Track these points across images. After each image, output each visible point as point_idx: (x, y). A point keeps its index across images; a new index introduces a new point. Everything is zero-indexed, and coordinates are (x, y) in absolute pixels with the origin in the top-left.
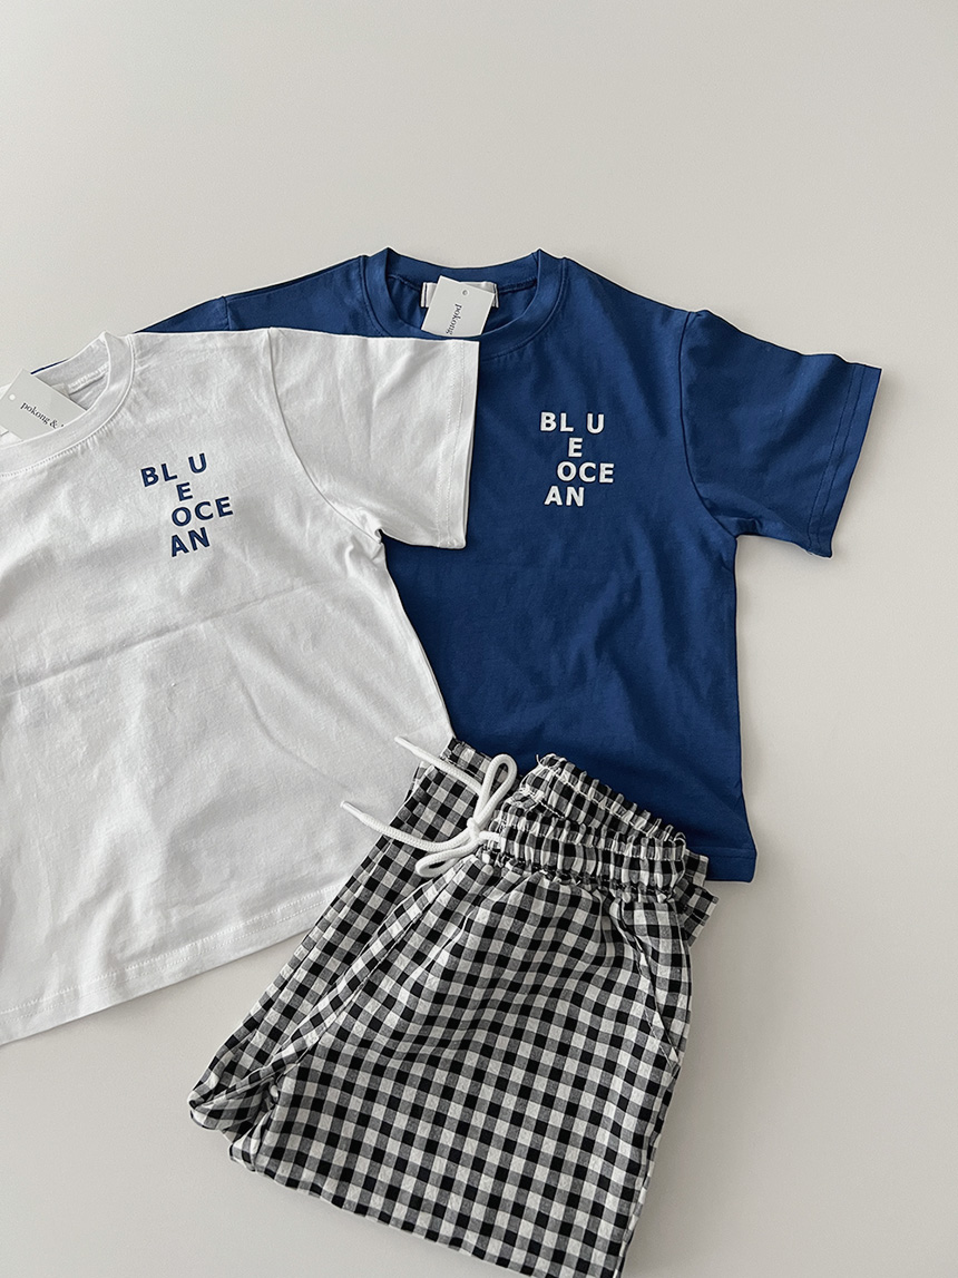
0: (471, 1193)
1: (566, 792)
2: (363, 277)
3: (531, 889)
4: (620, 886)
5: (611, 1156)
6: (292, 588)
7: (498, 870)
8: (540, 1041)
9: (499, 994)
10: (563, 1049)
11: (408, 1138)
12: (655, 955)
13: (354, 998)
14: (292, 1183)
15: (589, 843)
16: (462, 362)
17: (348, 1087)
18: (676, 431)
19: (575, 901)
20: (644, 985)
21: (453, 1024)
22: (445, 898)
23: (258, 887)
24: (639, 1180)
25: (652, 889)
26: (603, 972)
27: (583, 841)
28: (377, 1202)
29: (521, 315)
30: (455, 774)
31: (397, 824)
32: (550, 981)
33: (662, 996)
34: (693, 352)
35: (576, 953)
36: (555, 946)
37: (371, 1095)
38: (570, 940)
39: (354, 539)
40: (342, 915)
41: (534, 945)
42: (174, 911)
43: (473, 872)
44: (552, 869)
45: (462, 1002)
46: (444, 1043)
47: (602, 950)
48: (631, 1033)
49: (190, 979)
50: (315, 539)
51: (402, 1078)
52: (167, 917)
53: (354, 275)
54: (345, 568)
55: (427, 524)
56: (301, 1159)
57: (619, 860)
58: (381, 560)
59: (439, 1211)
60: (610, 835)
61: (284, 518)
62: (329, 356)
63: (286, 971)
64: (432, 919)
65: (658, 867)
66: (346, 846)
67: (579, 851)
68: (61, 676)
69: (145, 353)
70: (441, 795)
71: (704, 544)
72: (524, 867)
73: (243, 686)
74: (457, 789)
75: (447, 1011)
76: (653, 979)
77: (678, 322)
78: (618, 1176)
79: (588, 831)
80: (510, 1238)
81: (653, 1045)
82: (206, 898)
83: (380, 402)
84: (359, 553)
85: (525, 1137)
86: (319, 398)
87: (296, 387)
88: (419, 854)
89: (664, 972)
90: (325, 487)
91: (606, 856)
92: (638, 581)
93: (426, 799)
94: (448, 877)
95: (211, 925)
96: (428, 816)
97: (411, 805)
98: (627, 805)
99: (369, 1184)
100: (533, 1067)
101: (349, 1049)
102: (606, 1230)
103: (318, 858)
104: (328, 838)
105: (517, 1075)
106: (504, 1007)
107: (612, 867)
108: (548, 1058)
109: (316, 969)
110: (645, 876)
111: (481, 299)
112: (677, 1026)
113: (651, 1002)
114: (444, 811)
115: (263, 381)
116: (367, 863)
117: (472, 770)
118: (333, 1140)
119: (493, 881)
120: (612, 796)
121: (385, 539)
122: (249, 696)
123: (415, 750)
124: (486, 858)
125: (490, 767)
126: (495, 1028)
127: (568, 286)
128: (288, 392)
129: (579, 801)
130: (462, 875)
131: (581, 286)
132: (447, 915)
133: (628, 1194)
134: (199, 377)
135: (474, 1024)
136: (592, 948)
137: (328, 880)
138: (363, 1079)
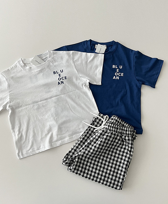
0: (102, 175)
1: (117, 121)
2: (87, 44)
3: (112, 133)
4: (124, 134)
5: (121, 171)
6: (76, 90)
7: (107, 131)
8: (111, 155)
9: (106, 148)
10: (115, 156)
11: (93, 168)
12: (129, 143)
13: (86, 148)
14: (77, 173)
15: (120, 128)
16: (101, 57)
17: (84, 160)
18: (133, 68)
19: (118, 135)
20: (127, 147)
21: (100, 152)
22: (99, 135)
23: (71, 133)
24: (126, 174)
25: (129, 134)
26: (121, 146)
27: (119, 127)
28: (88, 176)
29: (110, 50)
30: (100, 118)
31: (91, 124)
32: (113, 147)
33: (129, 149)
34: (136, 57)
35: (117, 143)
36: (115, 142)
37: (88, 162)
38: (117, 141)
39: (85, 83)
40: (83, 137)
41: (112, 141)
42: (59, 136)
43: (103, 131)
44: (115, 131)
45: (101, 149)
46: (98, 155)
47: (121, 142)
48: (125, 154)
49: (61, 145)
50: (79, 83)
51: (92, 160)
52: (58, 137)
53: (85, 43)
54: (83, 88)
55: (96, 81)
56: (78, 170)
57: (124, 130)
58: (89, 86)
59: (97, 178)
60: (123, 127)
61: (74, 80)
62: (81, 55)
63: (75, 145)
64: (97, 137)
65: (130, 131)
66: (83, 128)
67: (119, 129)
68: (41, 102)
69: (54, 54)
70: (98, 121)
71: (137, 86)
72: (111, 131)
73: (68, 104)
74: (100, 120)
75: (99, 150)
76: (128, 147)
77: (134, 52)
78: (123, 173)
79: (120, 126)
80: (107, 181)
81: (128, 156)
82: (63, 134)
83: (89, 63)
84: (85, 85)
85: (109, 168)
86: (80, 62)
87: (76, 60)
88: (94, 129)
89: (130, 146)
90: (81, 75)
91: (122, 130)
92: (127, 91)
93: (95, 121)
94: (99, 132)
95: (64, 138)
96: (96, 123)
97: (93, 122)
98: (125, 123)
99: (87, 174)
100: (110, 159)
101: (85, 155)
102: (121, 180)
103: (79, 129)
104: (81, 126)
105: (108, 160)
106: (107, 150)
107: (123, 131)
108: (113, 158)
109: (79, 144)
110: (128, 132)
111: (104, 48)
112: (131, 153)
113: (128, 150)
114: (98, 123)
115: (71, 59)
116: (87, 130)
117: (102, 117)
118: (82, 168)
119: (106, 132)
120: (123, 121)
121: (89, 83)
122: (69, 106)
123: (94, 114)
124: (105, 129)
125: (105, 117)
126: (105, 153)
127: (117, 46)
128: (75, 61)
129: (118, 122)
130: (102, 131)
131: (119, 46)
132: (99, 137)
133: (124, 176)
134: (62, 58)
135: (102, 152)
136: (120, 142)
137: (81, 132)
138: (87, 159)
